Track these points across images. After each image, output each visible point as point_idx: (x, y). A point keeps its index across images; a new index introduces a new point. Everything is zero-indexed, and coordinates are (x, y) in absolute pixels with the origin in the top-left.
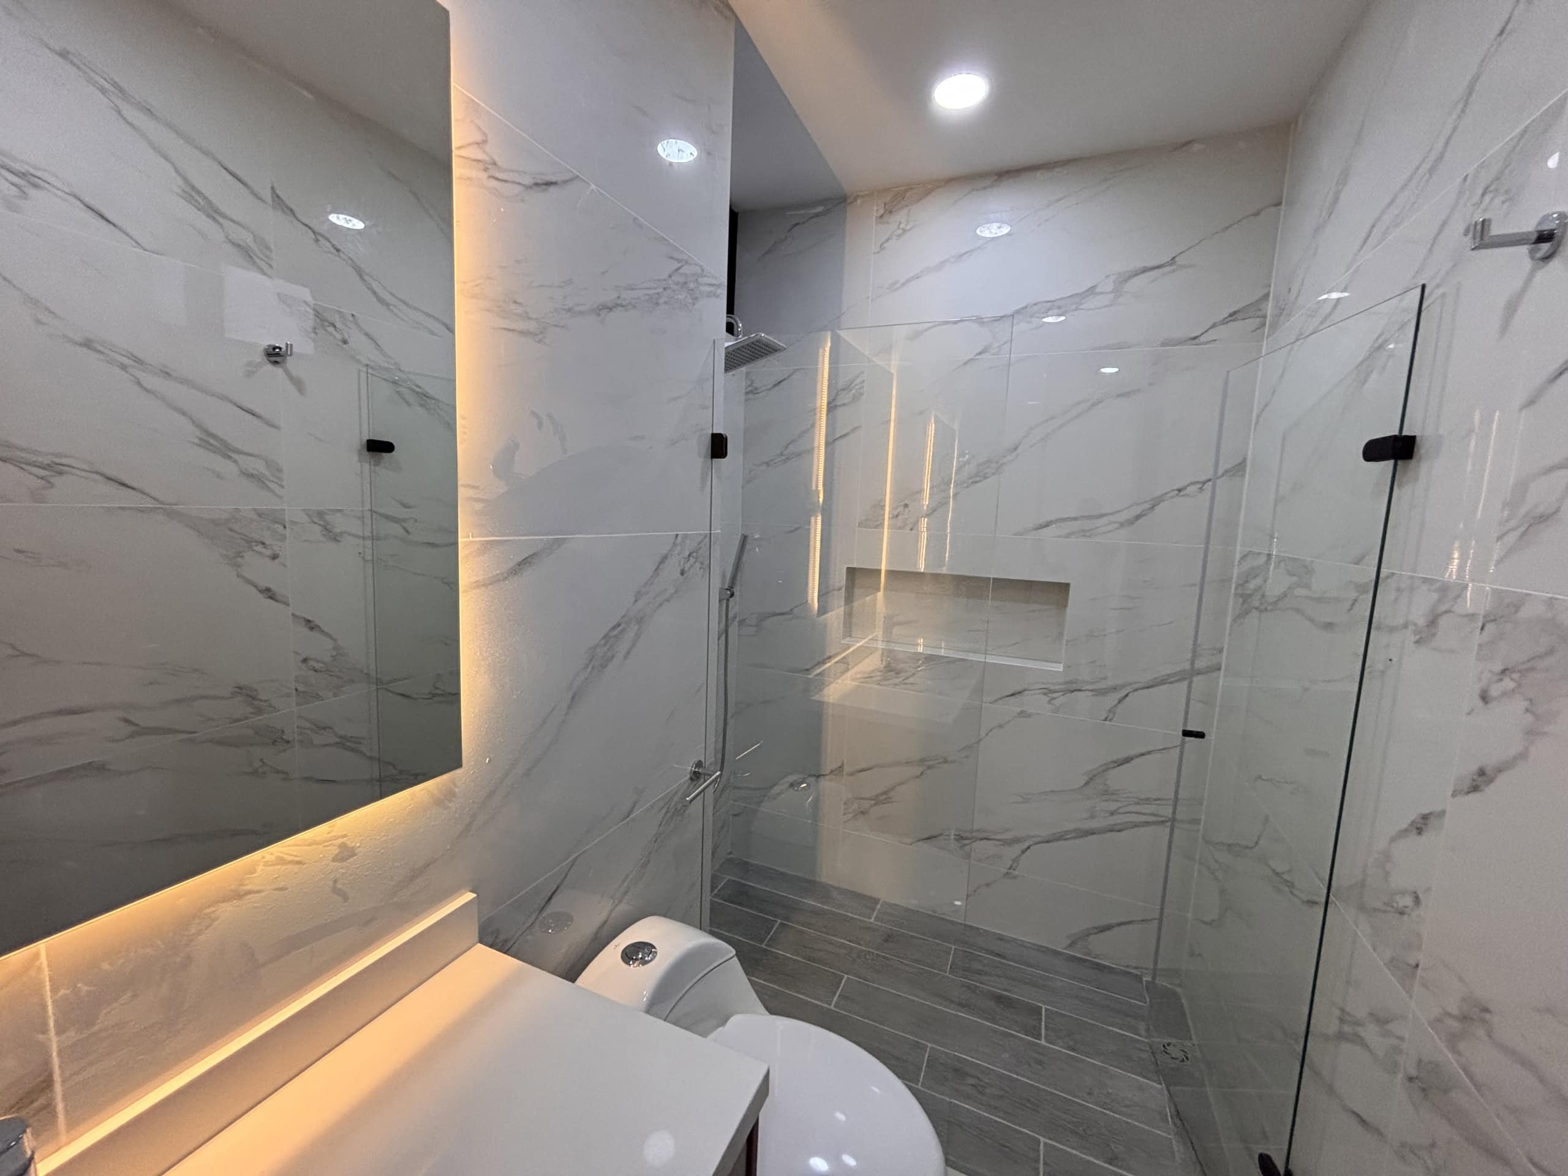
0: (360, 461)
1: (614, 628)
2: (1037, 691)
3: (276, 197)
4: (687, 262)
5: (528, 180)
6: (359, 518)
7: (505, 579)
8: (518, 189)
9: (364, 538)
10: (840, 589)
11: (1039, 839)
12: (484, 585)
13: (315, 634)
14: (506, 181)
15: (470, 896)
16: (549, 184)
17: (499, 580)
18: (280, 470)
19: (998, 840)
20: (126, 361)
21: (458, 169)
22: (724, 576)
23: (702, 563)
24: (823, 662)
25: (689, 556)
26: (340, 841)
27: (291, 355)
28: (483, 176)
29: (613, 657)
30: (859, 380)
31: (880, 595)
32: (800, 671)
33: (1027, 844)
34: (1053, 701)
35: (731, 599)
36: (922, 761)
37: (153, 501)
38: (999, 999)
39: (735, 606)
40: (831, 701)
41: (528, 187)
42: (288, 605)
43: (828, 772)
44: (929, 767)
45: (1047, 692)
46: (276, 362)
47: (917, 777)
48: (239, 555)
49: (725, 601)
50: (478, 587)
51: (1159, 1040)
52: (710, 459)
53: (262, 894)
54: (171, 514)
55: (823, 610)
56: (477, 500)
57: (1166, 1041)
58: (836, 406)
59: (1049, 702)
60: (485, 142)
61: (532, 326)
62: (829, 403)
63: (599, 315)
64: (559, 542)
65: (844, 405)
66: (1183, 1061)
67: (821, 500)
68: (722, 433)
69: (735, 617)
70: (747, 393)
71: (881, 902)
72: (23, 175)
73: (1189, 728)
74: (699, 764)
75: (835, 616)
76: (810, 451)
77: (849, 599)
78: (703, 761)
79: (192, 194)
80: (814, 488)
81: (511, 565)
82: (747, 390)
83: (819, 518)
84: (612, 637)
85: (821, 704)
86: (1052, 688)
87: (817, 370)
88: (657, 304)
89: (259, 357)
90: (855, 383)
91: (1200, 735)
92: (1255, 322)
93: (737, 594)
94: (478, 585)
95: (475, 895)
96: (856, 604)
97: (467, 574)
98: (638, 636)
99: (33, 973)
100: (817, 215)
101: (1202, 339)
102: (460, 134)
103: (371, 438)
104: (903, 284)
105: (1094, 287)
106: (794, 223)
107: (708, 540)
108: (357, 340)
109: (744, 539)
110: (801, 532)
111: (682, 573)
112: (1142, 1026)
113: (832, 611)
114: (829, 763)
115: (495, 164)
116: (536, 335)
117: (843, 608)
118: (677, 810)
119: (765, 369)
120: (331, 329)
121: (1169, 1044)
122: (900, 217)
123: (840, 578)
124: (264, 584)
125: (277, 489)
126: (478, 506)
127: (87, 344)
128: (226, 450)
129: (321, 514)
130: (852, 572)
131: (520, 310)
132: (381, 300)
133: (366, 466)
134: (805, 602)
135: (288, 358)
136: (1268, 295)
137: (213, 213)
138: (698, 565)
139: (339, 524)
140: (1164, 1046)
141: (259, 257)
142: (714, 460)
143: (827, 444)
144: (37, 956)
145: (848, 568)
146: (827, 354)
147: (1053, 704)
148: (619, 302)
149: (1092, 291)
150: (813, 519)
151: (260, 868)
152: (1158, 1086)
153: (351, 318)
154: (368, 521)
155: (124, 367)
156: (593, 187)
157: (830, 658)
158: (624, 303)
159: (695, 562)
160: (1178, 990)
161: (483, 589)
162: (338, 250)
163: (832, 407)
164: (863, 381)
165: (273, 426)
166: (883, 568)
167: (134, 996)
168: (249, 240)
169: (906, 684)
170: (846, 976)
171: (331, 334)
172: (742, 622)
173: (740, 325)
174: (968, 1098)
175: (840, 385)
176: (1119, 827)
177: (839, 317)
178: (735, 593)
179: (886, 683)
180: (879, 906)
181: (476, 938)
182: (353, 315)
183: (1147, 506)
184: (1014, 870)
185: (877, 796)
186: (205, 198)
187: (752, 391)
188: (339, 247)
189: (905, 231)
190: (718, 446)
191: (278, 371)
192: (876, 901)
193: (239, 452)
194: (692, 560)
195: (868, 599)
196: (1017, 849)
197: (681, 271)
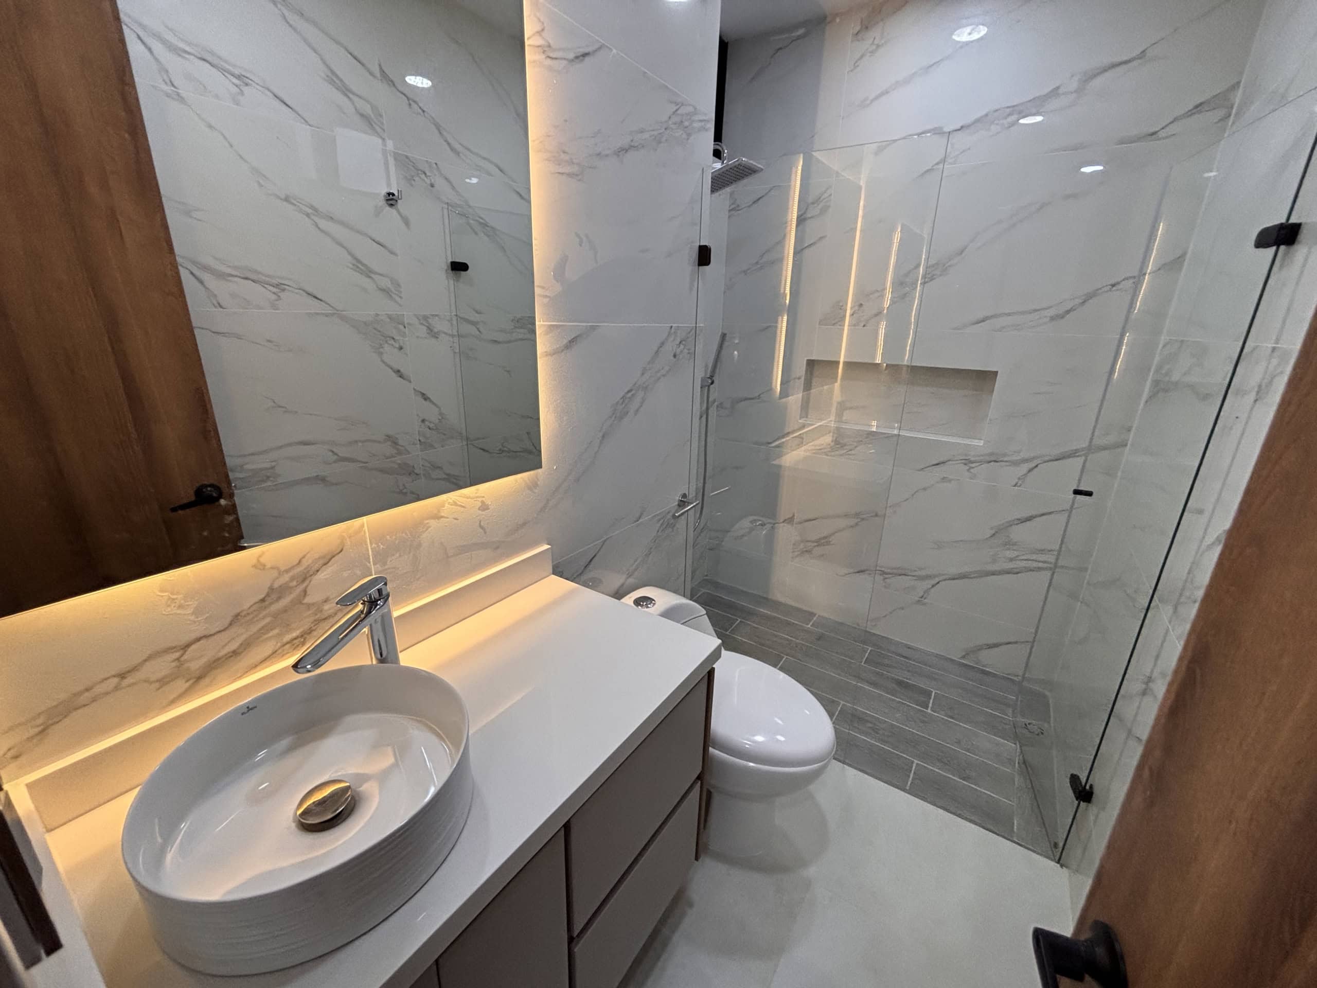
0: (447, 278)
1: (629, 392)
2: (960, 462)
3: (382, 71)
4: (682, 105)
5: (571, 56)
6: (449, 321)
7: (562, 351)
8: (565, 62)
9: (453, 336)
10: (799, 378)
11: (947, 577)
12: (550, 354)
13: (427, 403)
14: (556, 59)
15: (547, 547)
16: (585, 55)
17: (559, 352)
18: (399, 285)
19: (914, 576)
20: (310, 211)
21: (529, 56)
22: (706, 366)
23: (689, 350)
24: (783, 437)
25: (680, 343)
26: (480, 499)
27: (401, 199)
28: (544, 56)
29: (627, 413)
30: (826, 195)
31: (837, 385)
32: (763, 444)
33: (937, 580)
34: (972, 470)
35: (712, 386)
36: (857, 515)
37: (331, 308)
38: (900, 683)
39: (715, 393)
40: (788, 465)
41: (571, 61)
42: (410, 382)
43: (782, 521)
44: (863, 519)
45: (967, 462)
46: (392, 205)
47: (852, 527)
48: (381, 346)
49: (707, 387)
50: (546, 355)
51: (1021, 720)
52: (697, 267)
53: (448, 520)
54: (343, 318)
55: (784, 393)
56: (546, 296)
57: (1028, 721)
58: (805, 219)
59: (968, 470)
60: (543, 30)
61: (575, 169)
62: (798, 218)
63: (618, 156)
64: (593, 328)
65: (812, 217)
66: (1038, 735)
67: (787, 302)
68: (707, 244)
69: (714, 401)
70: (730, 211)
71: (817, 616)
72: (239, 77)
73: (1082, 488)
74: (684, 496)
75: (795, 399)
76: (781, 260)
77: (808, 386)
78: (687, 493)
79: (333, 79)
80: (782, 291)
81: (565, 341)
82: (731, 208)
83: (785, 318)
84: (626, 399)
85: (779, 467)
86: (972, 459)
87: (790, 186)
88: (660, 142)
89: (381, 202)
90: (823, 197)
91: (1089, 494)
92: (1221, 113)
93: (716, 382)
94: (547, 354)
95: (549, 546)
96: (813, 391)
97: (542, 345)
98: (643, 400)
99: (363, 533)
100: (799, 38)
101: (1162, 134)
102: (530, 28)
103: (453, 260)
104: (872, 101)
105: (1058, 88)
106: (778, 47)
107: (694, 331)
108: (439, 182)
109: (724, 336)
110: (770, 330)
111: (675, 356)
112: (1010, 711)
113: (792, 395)
114: (784, 512)
115: (549, 46)
116: (577, 175)
117: (801, 395)
118: (669, 522)
119: (746, 188)
120: (423, 176)
121: (1029, 724)
122: (875, 33)
123: (800, 369)
124: (396, 367)
125: (398, 299)
126: (546, 300)
127: (287, 199)
128: (368, 272)
129: (426, 318)
130: (811, 364)
131: (567, 157)
132: (453, 149)
133: (452, 282)
134: (770, 390)
135: (399, 201)
136: (1239, 83)
137: (346, 91)
138: (686, 351)
139: (438, 326)
140: (1026, 725)
141: (375, 123)
142: (700, 267)
143: (796, 253)
144: (363, 526)
145: (808, 360)
146: (799, 172)
147: (971, 472)
148: (632, 144)
149: (1055, 92)
150: (780, 318)
151: (447, 505)
152: (1014, 745)
153: (435, 165)
154: (455, 322)
155: (308, 215)
156: (614, 51)
157: (788, 434)
158: (636, 144)
159: (684, 349)
160: (1047, 693)
161: (550, 357)
162: (424, 111)
163: (801, 220)
164: (831, 195)
165: (392, 253)
166: (842, 360)
167: (400, 556)
168: (367, 110)
169: (850, 455)
170: (785, 657)
171: (423, 180)
172: (720, 406)
173: (726, 151)
174: (866, 734)
175: (810, 200)
176: (1015, 571)
177: (813, 136)
178: (715, 381)
179: (833, 453)
180: (815, 619)
181: (551, 571)
182: (436, 164)
183: (1078, 301)
184: (925, 599)
185: (820, 539)
186: (341, 80)
187: (734, 209)
188: (425, 109)
189: (878, 46)
190: (704, 256)
191: (393, 211)
192: (812, 614)
193: (376, 273)
194: (682, 347)
195: (825, 387)
196: (928, 584)
197: (679, 112)
